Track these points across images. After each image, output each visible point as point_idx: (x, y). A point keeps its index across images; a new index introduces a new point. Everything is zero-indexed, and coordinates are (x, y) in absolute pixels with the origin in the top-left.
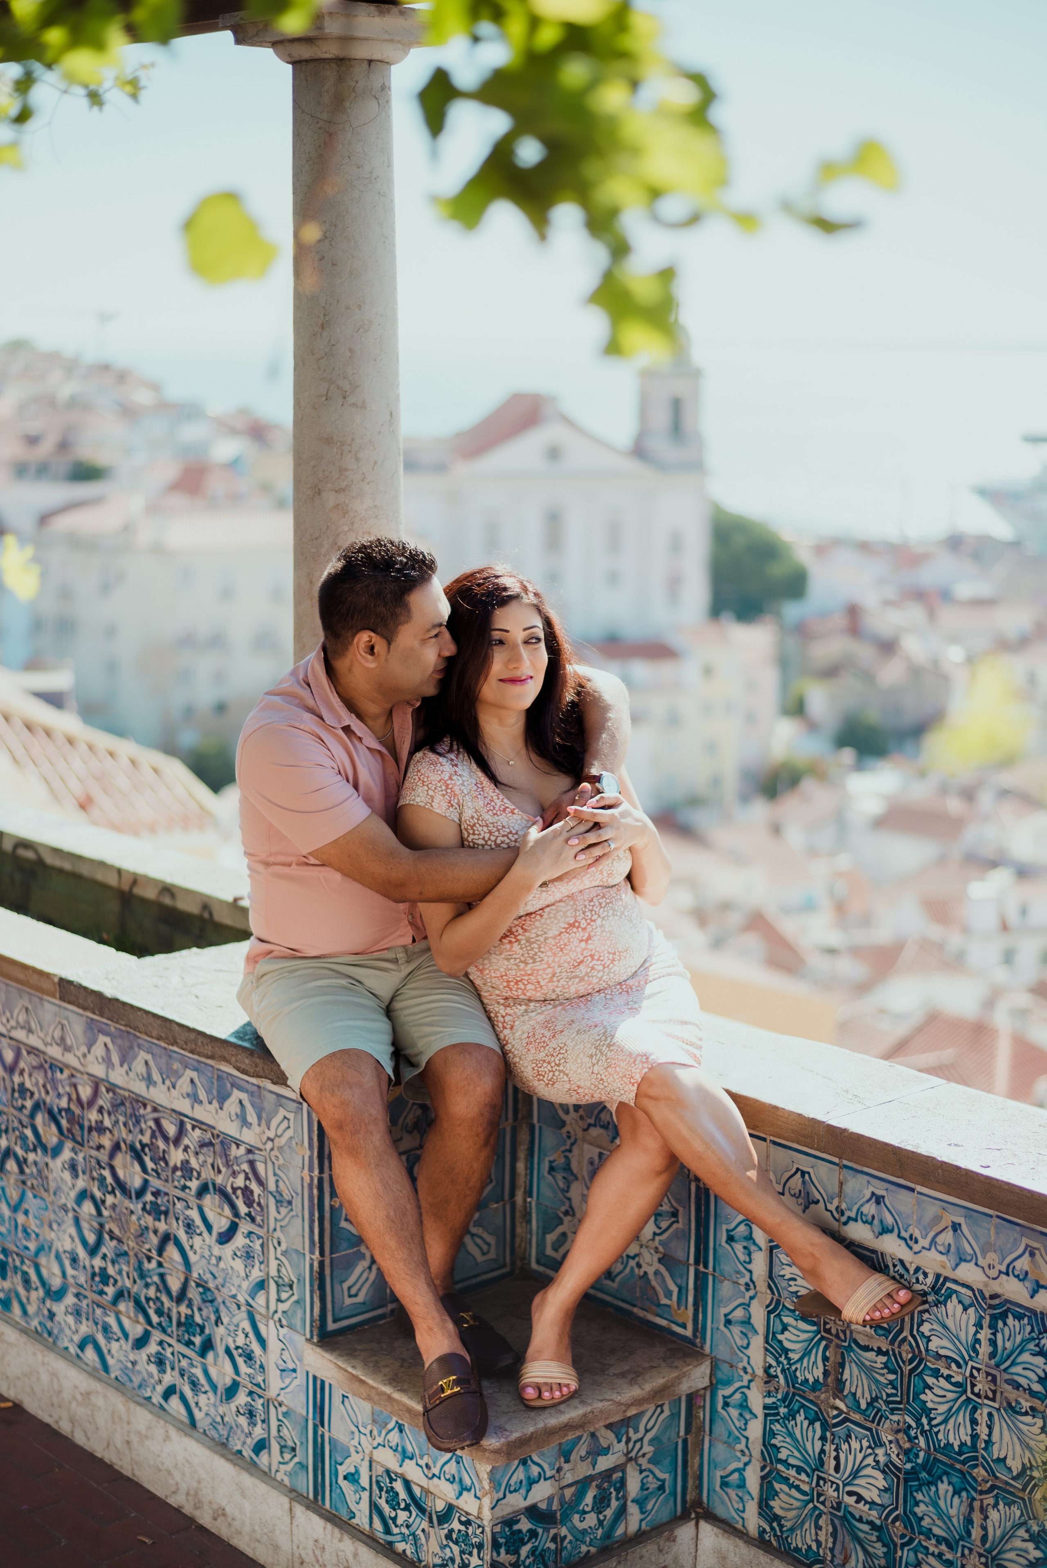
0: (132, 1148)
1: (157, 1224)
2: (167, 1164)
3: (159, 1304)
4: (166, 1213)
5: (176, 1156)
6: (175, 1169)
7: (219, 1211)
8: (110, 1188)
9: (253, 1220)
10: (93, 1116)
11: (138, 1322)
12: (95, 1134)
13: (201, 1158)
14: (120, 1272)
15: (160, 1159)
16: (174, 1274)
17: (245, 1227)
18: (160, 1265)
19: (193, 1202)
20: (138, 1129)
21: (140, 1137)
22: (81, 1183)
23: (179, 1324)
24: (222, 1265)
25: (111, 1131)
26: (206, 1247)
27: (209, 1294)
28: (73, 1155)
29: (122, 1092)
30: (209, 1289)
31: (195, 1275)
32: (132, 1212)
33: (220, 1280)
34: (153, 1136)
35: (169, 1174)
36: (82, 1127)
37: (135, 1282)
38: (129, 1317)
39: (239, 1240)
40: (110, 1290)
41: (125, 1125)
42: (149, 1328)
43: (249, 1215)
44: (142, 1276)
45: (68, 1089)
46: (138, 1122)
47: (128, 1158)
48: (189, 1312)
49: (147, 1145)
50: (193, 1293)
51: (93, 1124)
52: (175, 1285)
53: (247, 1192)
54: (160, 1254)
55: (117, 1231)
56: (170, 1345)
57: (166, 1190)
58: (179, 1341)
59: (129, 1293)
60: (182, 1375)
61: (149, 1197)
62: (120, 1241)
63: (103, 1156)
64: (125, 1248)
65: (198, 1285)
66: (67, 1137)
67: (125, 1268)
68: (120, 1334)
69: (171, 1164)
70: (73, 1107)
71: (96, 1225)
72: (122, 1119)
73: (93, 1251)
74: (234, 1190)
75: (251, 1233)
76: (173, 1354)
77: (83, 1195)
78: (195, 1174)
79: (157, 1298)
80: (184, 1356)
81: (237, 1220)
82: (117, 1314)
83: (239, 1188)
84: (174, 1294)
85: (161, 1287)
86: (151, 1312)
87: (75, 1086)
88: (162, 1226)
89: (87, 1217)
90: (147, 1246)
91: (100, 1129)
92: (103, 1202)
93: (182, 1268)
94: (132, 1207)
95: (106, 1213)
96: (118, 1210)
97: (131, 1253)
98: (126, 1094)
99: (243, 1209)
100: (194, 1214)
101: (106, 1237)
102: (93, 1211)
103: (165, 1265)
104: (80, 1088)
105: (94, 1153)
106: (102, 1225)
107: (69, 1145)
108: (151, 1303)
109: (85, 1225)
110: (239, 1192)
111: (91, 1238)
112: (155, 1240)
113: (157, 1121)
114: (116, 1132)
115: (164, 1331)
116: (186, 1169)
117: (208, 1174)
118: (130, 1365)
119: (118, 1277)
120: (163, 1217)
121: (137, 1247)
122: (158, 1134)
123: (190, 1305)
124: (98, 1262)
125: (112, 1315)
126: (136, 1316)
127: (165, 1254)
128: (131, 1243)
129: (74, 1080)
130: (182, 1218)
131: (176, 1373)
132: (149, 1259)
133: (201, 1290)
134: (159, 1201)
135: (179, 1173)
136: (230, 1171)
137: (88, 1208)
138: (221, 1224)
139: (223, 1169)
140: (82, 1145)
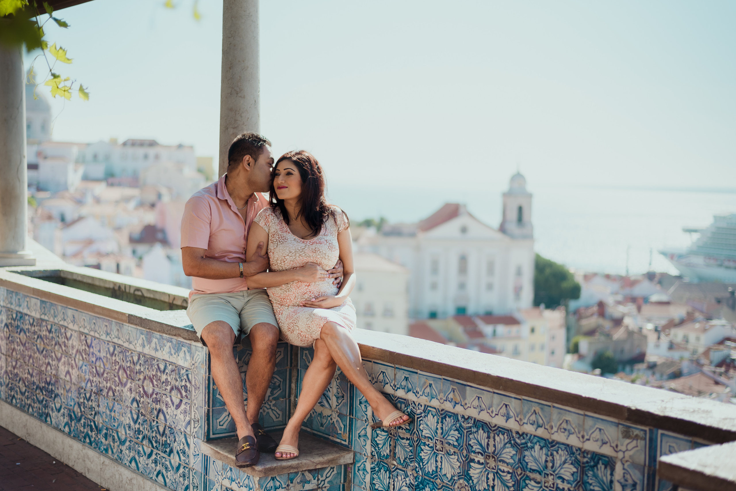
0: (150, 378)
1: (157, 406)
2: (160, 381)
3: (156, 438)
4: (159, 401)
5: (164, 377)
6: (163, 382)
7: (177, 396)
8: (142, 395)
9: (187, 397)
10: (138, 367)
11: (149, 447)
12: (138, 374)
13: (171, 376)
14: (144, 429)
15: (158, 380)
16: (161, 425)
17: (184, 401)
18: (157, 422)
19: (168, 394)
20: (152, 370)
21: (152, 372)
22: (133, 395)
23: (162, 445)
24: (177, 418)
25: (143, 372)
26: (172, 412)
27: (172, 430)
28: (131, 385)
29: (147, 356)
30: (172, 429)
31: (168, 424)
32: (149, 403)
33: (176, 424)
34: (157, 371)
35: (161, 385)
36: (134, 373)
37: (149, 431)
38: (146, 446)
39: (183, 406)
40: (141, 437)
41: (148, 369)
42: (153, 449)
43: (186, 396)
44: (151, 429)
45: (130, 359)
46: (152, 367)
47: (148, 381)
48: (166, 439)
49: (154, 375)
50: (167, 432)
51: (138, 371)
52: (161, 429)
53: (186, 387)
54: (157, 418)
55: (144, 412)
56: (159, 454)
57: (160, 392)
58: (162, 452)
59: (147, 436)
60: (163, 466)
61: (154, 396)
62: (145, 416)
63: (140, 383)
64: (146, 418)
65: (169, 427)
66: (129, 378)
67: (146, 426)
68: (143, 454)
69: (162, 381)
70: (131, 365)
71: (137, 411)
72: (147, 367)
73: (135, 422)
74: (181, 387)
75: (186, 403)
76: (160, 458)
77: (134, 400)
78: (169, 383)
79: (156, 436)
80: (163, 457)
81: (182, 399)
82: (143, 445)
83: (183, 386)
84: (161, 433)
85: (157, 431)
86: (154, 442)
87: (132, 357)
88: (158, 407)
89: (134, 409)
90: (153, 416)
91: (140, 372)
92: (140, 401)
93: (164, 422)
94: (149, 401)
95: (140, 405)
96: (144, 403)
97: (148, 420)
98: (149, 357)
99: (184, 394)
100: (168, 399)
101: (140, 415)
102: (137, 406)
103: (159, 422)
104: (134, 357)
105: (137, 382)
106: (139, 411)
107: (130, 381)
108: (154, 438)
109: (133, 412)
110: (183, 387)
111: (135, 417)
112: (155, 412)
113: (158, 365)
114: (145, 373)
115: (157, 449)
116: (166, 382)
117: (173, 382)
118: (146, 466)
119: (143, 431)
120: (158, 403)
121: (150, 417)
122: (158, 370)
123: (166, 437)
124: (137, 426)
125: (141, 446)
126: (149, 445)
127: (159, 418)
128: (148, 416)
129: (132, 355)
130: (164, 402)
131: (161, 465)
132: (154, 421)
133: (170, 429)
134: (158, 397)
135: (164, 384)
136: (181, 379)
137: (135, 404)
138: (176, 401)
139: (178, 379)
140: (134, 380)
